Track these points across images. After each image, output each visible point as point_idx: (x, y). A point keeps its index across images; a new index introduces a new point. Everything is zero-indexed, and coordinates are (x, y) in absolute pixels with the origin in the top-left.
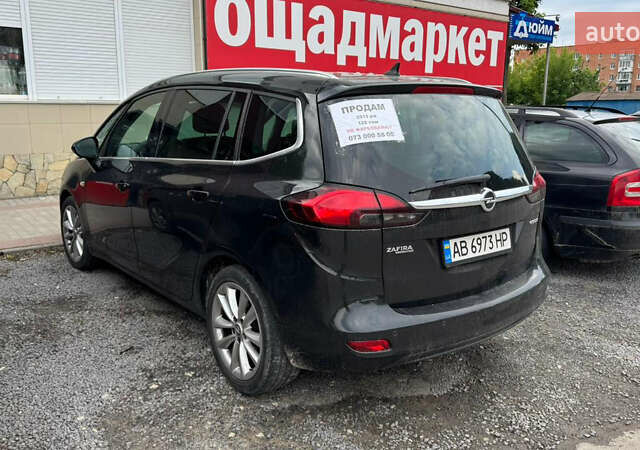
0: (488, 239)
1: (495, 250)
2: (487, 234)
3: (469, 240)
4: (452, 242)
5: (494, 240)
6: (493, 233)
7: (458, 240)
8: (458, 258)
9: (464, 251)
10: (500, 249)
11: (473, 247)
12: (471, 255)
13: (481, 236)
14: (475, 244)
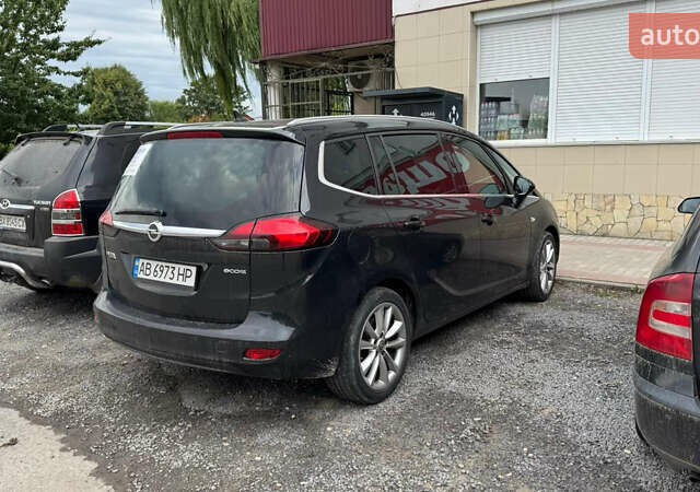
0: (171, 270)
1: (174, 281)
2: (170, 265)
3: (154, 264)
4: (141, 260)
5: (176, 272)
6: (177, 266)
7: (146, 261)
8: (141, 275)
9: (148, 272)
10: (180, 282)
11: (155, 271)
12: (151, 277)
13: (164, 264)
14: (158, 269)
